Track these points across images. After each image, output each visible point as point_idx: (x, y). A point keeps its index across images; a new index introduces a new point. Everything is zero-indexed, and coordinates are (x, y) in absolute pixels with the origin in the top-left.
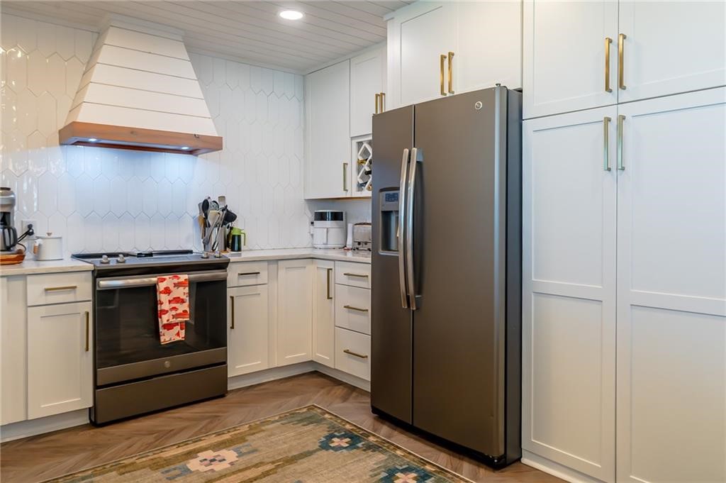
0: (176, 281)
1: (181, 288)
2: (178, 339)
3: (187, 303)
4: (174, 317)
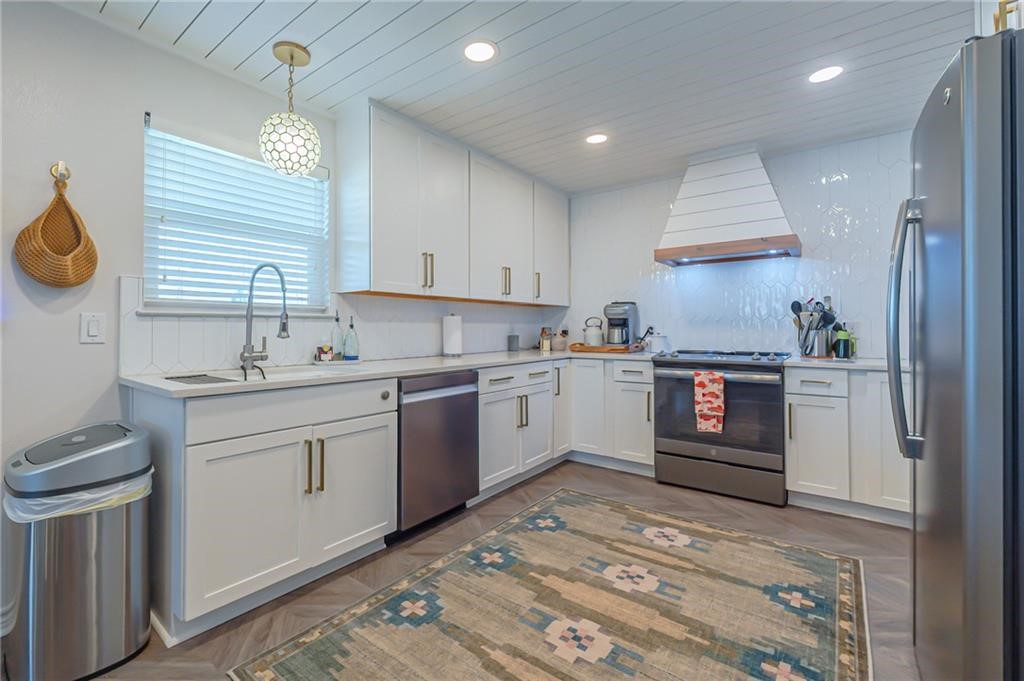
0: (711, 377)
1: (716, 385)
2: (713, 430)
3: (722, 398)
4: (709, 409)
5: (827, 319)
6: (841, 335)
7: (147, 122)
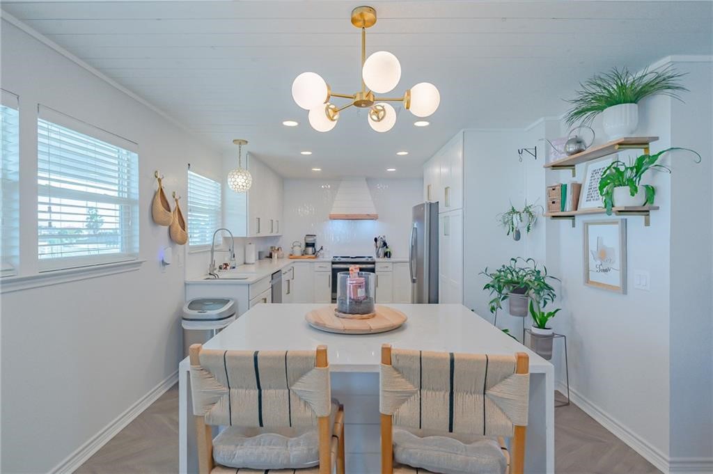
0: (355, 267)
5: (385, 244)
6: (388, 250)
7: (189, 168)
